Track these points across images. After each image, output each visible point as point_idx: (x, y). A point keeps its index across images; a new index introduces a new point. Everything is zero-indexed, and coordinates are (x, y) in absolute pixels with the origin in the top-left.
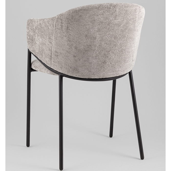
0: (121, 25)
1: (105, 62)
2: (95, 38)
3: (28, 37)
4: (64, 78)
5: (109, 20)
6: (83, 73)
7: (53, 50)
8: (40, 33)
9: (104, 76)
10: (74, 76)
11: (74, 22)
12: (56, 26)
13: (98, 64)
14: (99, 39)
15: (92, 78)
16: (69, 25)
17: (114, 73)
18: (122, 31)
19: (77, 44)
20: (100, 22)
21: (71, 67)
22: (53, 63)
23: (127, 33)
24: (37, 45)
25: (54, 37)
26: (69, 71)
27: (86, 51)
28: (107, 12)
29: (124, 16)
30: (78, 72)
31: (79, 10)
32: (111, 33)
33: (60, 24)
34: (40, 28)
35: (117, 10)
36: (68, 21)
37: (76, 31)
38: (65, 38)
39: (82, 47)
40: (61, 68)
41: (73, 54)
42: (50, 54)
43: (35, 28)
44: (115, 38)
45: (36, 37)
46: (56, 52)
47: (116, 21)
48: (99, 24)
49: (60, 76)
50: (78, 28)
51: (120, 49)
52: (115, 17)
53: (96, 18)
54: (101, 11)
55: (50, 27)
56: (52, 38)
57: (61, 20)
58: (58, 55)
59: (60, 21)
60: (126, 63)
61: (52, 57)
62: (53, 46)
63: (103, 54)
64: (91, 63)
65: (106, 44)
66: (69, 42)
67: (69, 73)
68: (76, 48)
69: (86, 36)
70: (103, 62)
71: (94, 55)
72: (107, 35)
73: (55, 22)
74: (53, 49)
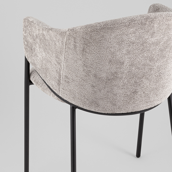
0: (160, 43)
1: (135, 92)
2: (123, 63)
3: (26, 43)
4: (77, 110)
5: (144, 39)
6: (104, 107)
7: (62, 74)
8: (43, 45)
9: (134, 110)
10: (93, 110)
11: (93, 44)
12: (67, 44)
13: (125, 96)
14: (129, 64)
15: (118, 113)
16: (86, 46)
17: (148, 105)
18: (161, 50)
19: (97, 71)
20: (130, 42)
21: (87, 99)
22: (62, 90)
23: (169, 52)
24: (38, 58)
25: (63, 58)
26: (84, 104)
27: (109, 80)
28: (140, 29)
29: (165, 32)
30: (98, 105)
31: (101, 29)
32: (145, 55)
33: (72, 43)
34: (43, 38)
35: (156, 25)
36: (84, 42)
37: (95, 55)
38: (80, 62)
39: (104, 75)
40: (73, 98)
41: (91, 83)
42: (58, 78)
43: (35, 35)
44: (150, 61)
45: (37, 47)
46: (66, 77)
47: (153, 40)
48: (129, 46)
49: (72, 107)
50: (98, 51)
51: (157, 74)
52: (152, 35)
53: (125, 37)
54: (132, 29)
55: (57, 44)
56: (60, 57)
57: (75, 38)
58: (70, 81)
59: (73, 39)
60: (165, 89)
61: (61, 82)
62: (62, 68)
63: (134, 82)
64: (116, 95)
65: (138, 68)
66: (85, 68)
67: (84, 106)
68: (95, 76)
69: (110, 61)
70: (133, 92)
71: (121, 84)
72: (140, 58)
73: (65, 39)
74: (62, 72)
